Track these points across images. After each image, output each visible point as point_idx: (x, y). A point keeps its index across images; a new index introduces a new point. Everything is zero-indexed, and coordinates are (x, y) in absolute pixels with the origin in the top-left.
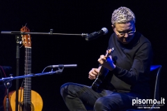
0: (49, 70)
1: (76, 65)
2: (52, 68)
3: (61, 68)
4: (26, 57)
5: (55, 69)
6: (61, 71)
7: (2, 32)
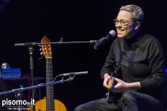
0: (60, 78)
1: (87, 72)
2: (63, 76)
3: (72, 76)
4: (47, 67)
5: (66, 77)
6: (71, 79)
7: (16, 45)
